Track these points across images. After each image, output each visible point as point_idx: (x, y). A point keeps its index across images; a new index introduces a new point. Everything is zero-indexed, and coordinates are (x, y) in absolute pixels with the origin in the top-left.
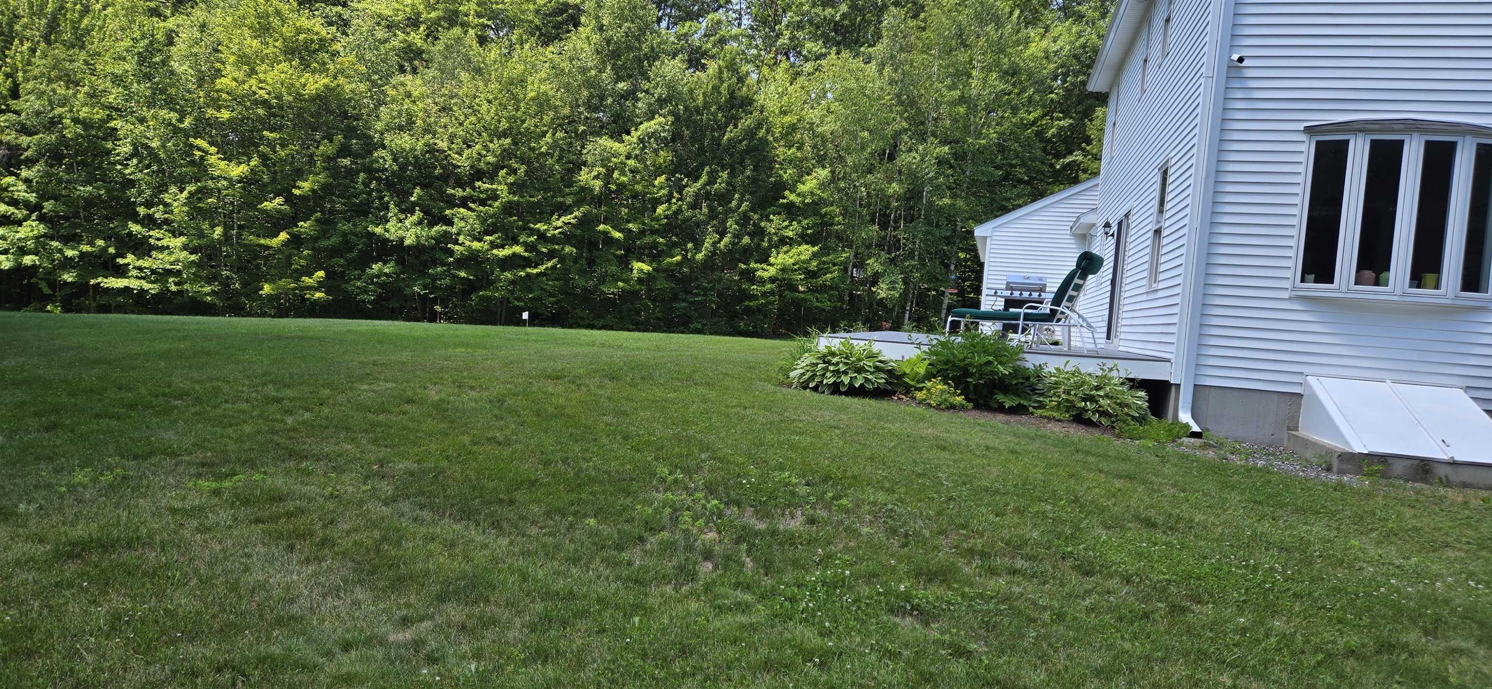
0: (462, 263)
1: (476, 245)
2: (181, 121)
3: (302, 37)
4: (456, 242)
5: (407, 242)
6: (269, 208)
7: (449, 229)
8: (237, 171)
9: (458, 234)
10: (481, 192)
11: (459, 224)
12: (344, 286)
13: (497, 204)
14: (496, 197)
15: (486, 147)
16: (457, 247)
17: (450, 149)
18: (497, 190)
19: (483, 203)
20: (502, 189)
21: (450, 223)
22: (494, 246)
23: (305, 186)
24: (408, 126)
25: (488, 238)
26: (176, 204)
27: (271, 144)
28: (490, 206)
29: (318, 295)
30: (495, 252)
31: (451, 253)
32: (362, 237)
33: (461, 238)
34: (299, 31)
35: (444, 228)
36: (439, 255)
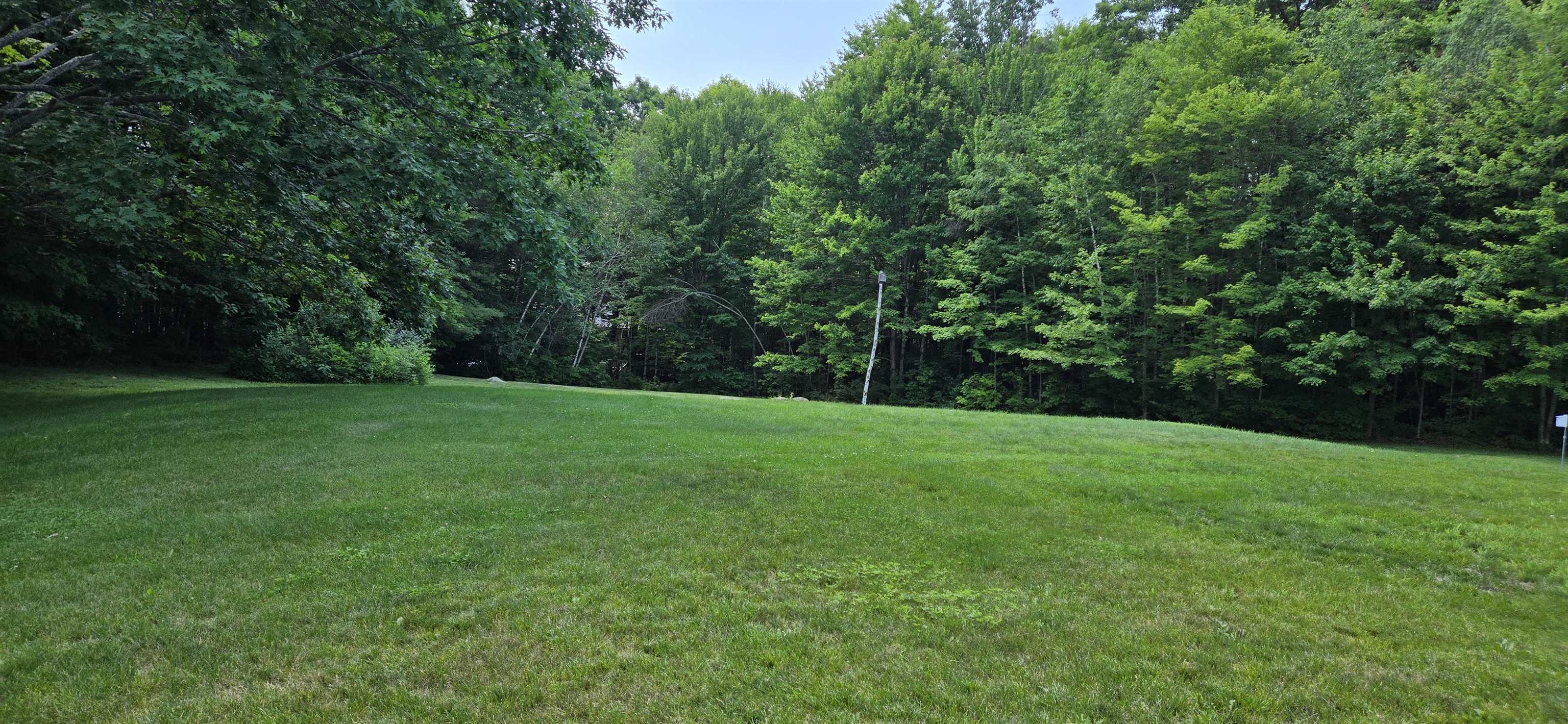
0: (1469, 331)
1: (1492, 304)
2: (1103, 173)
3: (1251, 48)
4: (1459, 301)
5: (1373, 303)
6: (1191, 269)
7: (1449, 281)
8: (1158, 222)
9: (1464, 289)
10: (1512, 223)
11: (1465, 274)
12: (1285, 364)
13: (1533, 239)
14: (1534, 229)
15: (1519, 152)
16: (1460, 309)
17: (1459, 164)
18: (1534, 217)
19: (1512, 239)
20: (1544, 215)
21: (1451, 272)
22: (1525, 304)
23: (1236, 239)
24: (1398, 139)
25: (1514, 293)
26: (1086, 267)
27: (1198, 189)
28: (1525, 243)
29: (1242, 376)
30: (1527, 313)
31: (1448, 316)
32: (1313, 298)
33: (1466, 296)
34: (1247, 41)
35: (1441, 280)
36: (1432, 320)
